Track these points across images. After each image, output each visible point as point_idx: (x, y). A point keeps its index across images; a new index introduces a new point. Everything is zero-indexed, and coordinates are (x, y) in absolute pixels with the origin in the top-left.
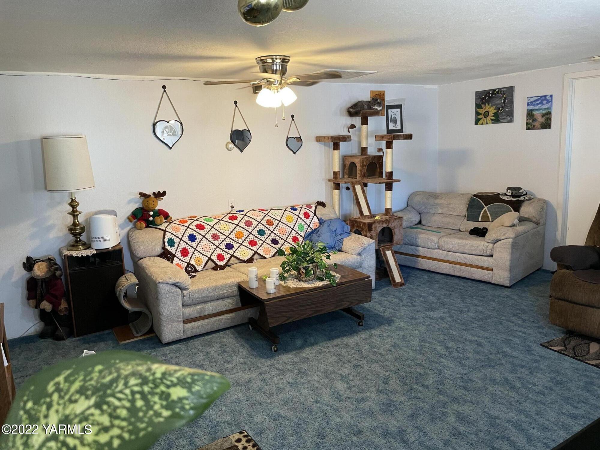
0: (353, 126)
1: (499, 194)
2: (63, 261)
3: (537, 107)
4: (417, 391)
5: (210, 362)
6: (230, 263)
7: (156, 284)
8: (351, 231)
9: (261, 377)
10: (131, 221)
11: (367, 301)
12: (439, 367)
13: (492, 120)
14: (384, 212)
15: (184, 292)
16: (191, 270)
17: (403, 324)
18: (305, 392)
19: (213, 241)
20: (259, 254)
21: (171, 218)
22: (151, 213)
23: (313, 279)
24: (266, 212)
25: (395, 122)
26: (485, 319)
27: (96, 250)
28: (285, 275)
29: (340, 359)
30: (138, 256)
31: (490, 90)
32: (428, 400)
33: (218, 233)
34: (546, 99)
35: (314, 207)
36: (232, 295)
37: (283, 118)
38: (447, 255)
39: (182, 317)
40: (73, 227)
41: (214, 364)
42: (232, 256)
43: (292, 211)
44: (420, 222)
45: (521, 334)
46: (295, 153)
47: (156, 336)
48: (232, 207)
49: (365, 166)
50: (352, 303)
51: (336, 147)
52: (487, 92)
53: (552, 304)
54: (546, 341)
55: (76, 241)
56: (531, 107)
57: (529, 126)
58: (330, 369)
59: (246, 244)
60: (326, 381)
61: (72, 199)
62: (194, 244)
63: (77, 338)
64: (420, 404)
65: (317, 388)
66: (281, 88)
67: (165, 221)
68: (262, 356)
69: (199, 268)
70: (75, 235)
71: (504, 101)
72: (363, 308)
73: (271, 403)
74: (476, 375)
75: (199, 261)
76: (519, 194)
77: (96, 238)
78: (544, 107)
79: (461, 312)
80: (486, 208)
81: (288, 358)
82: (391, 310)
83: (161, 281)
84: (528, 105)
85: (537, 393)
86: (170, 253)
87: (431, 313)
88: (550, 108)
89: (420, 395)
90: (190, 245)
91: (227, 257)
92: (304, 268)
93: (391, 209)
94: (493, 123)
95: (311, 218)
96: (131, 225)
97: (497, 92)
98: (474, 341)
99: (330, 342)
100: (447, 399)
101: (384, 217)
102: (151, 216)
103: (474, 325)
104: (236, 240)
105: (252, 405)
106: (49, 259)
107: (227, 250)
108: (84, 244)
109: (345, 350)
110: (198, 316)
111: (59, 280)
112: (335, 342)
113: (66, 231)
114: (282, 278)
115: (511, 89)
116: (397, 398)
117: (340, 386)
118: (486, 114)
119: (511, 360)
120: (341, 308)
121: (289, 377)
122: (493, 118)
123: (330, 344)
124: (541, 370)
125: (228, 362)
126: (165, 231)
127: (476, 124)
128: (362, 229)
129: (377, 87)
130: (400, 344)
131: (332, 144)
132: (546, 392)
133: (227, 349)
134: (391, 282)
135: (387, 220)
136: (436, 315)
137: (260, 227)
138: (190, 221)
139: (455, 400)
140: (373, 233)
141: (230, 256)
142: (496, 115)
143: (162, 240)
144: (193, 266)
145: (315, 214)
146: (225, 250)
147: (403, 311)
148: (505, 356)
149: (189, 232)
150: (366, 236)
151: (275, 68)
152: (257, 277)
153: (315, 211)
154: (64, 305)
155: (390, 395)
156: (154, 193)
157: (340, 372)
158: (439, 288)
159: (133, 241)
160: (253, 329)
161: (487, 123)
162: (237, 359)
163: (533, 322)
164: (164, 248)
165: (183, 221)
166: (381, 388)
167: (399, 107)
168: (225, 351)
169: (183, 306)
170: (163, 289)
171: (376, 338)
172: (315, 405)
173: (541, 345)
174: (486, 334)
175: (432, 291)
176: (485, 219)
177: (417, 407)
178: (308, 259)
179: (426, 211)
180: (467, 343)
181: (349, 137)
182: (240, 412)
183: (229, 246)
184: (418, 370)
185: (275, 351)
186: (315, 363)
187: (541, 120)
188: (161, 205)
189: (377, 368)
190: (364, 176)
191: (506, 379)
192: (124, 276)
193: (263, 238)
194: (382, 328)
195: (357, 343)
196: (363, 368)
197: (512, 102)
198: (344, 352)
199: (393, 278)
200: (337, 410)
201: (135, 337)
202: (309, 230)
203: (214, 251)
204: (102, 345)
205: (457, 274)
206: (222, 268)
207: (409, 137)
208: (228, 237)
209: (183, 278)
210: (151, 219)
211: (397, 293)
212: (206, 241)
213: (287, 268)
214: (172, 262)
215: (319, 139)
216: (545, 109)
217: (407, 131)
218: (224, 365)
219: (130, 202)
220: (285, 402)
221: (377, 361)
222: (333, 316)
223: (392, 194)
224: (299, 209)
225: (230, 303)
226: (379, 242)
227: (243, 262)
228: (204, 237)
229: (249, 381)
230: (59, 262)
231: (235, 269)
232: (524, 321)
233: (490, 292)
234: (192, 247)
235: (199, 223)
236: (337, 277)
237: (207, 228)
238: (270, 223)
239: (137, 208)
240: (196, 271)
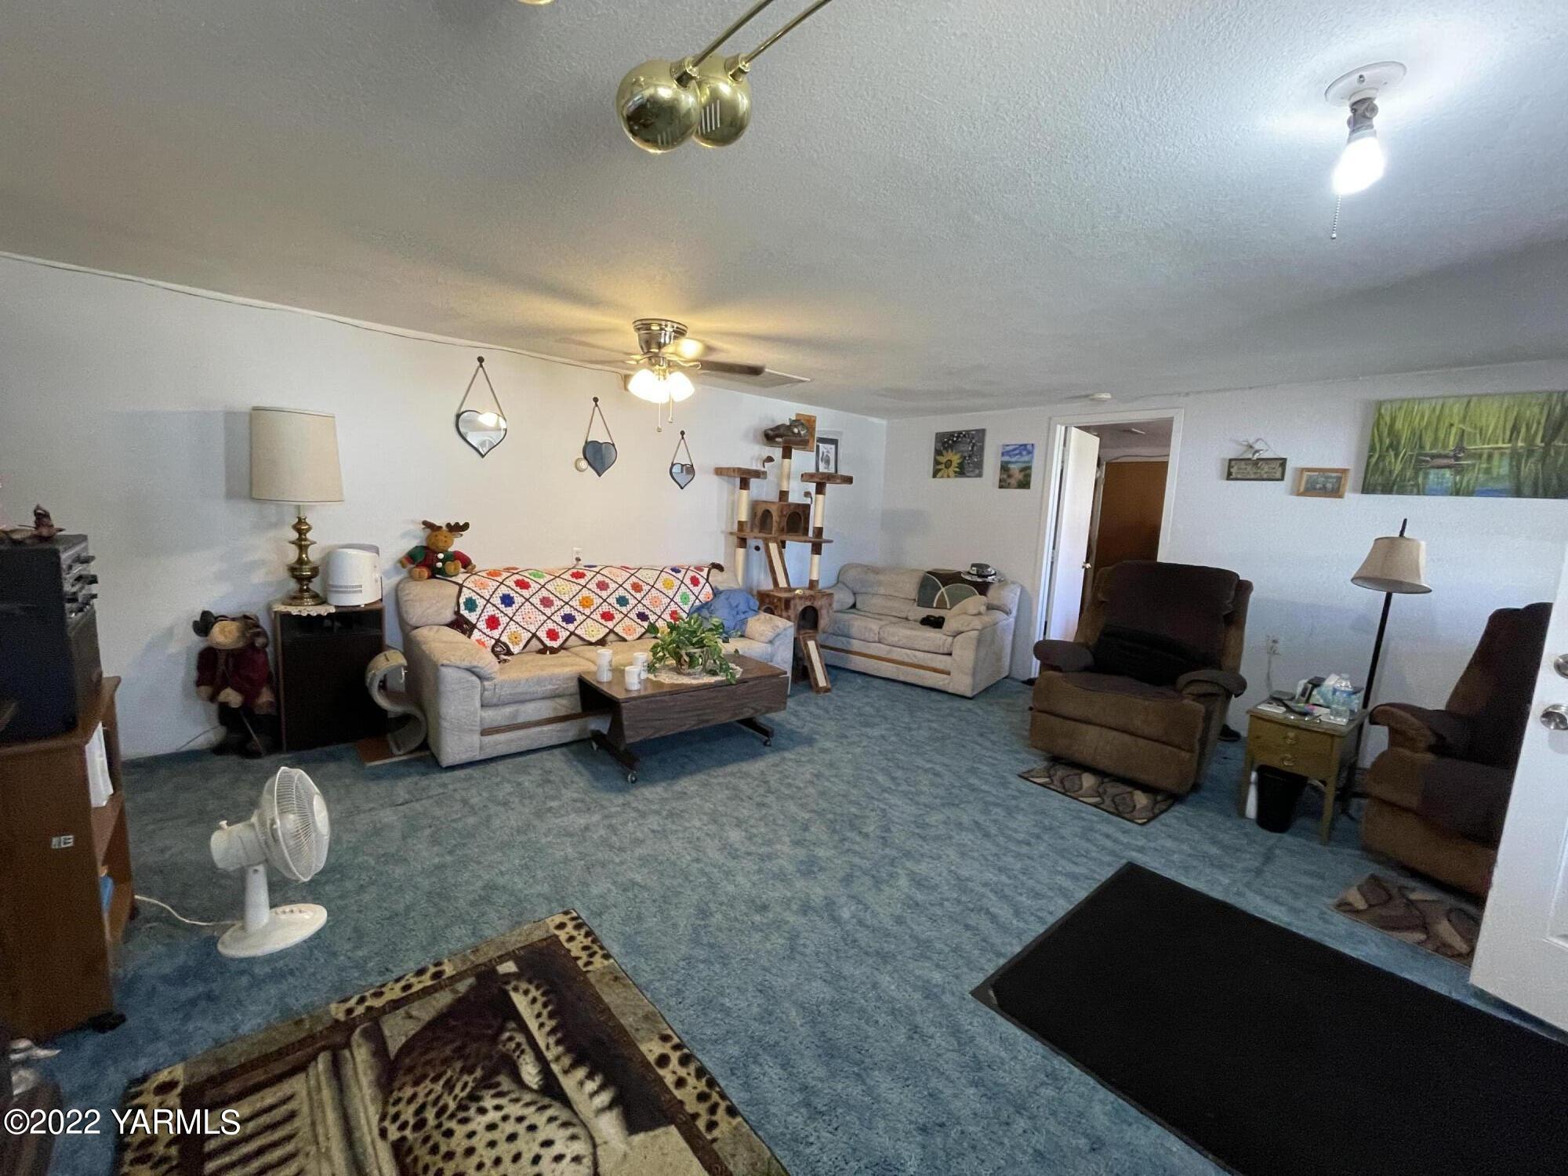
0: (770, 459)
1: (960, 573)
2: (273, 622)
3: (1013, 460)
4: (854, 842)
5: (522, 797)
6: (568, 644)
7: (436, 667)
8: (759, 609)
9: (607, 822)
10: (404, 566)
11: (776, 710)
12: (882, 806)
13: (956, 472)
14: (807, 585)
15: (486, 683)
16: (501, 651)
17: (828, 745)
18: (678, 845)
19: (542, 608)
20: (617, 634)
21: (475, 566)
22: (441, 556)
23: (700, 673)
24: (632, 572)
25: (828, 462)
26: (943, 738)
27: (337, 607)
28: (657, 665)
29: (736, 796)
30: (411, 623)
31: (954, 432)
32: (869, 855)
33: (551, 596)
34: (1025, 449)
35: (706, 570)
36: (567, 692)
37: (670, 420)
38: (889, 652)
39: (478, 723)
40: (298, 566)
41: (527, 802)
42: (572, 633)
43: (673, 573)
44: (854, 606)
45: (990, 760)
46: (682, 488)
47: (433, 755)
48: (578, 560)
49: (785, 516)
50: (756, 711)
51: (744, 484)
52: (951, 435)
53: (1034, 719)
54: (1024, 770)
55: (301, 591)
56: (1006, 458)
57: (1003, 484)
58: (720, 809)
59: (597, 616)
60: (713, 828)
61: (300, 519)
62: (509, 611)
63: (288, 756)
64: (857, 860)
65: (698, 839)
66: (670, 373)
67: (463, 570)
68: (611, 789)
69: (515, 649)
70: (300, 579)
71: (973, 447)
72: (771, 721)
73: (622, 863)
74: (934, 818)
75: (515, 638)
76: (986, 573)
77: (337, 587)
78: (1023, 459)
79: (910, 729)
80: (943, 589)
81: (652, 793)
82: (811, 725)
83: (445, 662)
84: (1003, 454)
85: (1019, 842)
86: (467, 622)
87: (869, 730)
88: (1030, 461)
89: (857, 848)
90: (502, 612)
91: (563, 635)
92: (687, 654)
93: (817, 581)
94: (956, 477)
95: (701, 586)
96: (404, 573)
97: (964, 436)
98: (931, 768)
99: (722, 769)
100: (894, 853)
101: (808, 593)
102: (440, 560)
103: (928, 748)
104: (581, 610)
105: (588, 869)
106: (246, 617)
107: (564, 624)
108: (315, 596)
109: (743, 781)
110: (507, 724)
111: (261, 655)
112: (729, 769)
113: (284, 574)
114: (651, 668)
115: (982, 432)
116: (821, 852)
117: (735, 836)
118: (948, 464)
119: (981, 795)
120: (737, 719)
121: (653, 822)
122: (957, 470)
123: (720, 771)
124: (1023, 809)
125: (553, 798)
126: (461, 586)
127: (934, 476)
128: (776, 607)
129: (806, 410)
130: (827, 773)
131: (738, 481)
132: (1033, 841)
133: (552, 779)
134: (812, 686)
135: (812, 596)
136: (875, 732)
137: (621, 592)
138: (505, 575)
139: (908, 854)
140: (791, 613)
141: (568, 633)
142: (961, 466)
143: (455, 600)
144: (505, 644)
145: (707, 580)
146: (561, 623)
147: (830, 727)
148: (973, 790)
149: (503, 590)
150: (781, 616)
151: (662, 341)
152: (611, 666)
153: (708, 575)
154: (266, 697)
155: (812, 848)
156: (448, 525)
157: (736, 814)
158: (878, 696)
159: (405, 599)
160: (598, 749)
161: (948, 477)
162: (568, 794)
163: (1005, 744)
164: (457, 613)
165: (493, 574)
166: (798, 837)
167: (834, 442)
168: (549, 781)
169: (482, 706)
170: (449, 675)
171: (790, 764)
172: (696, 865)
173: (1020, 776)
174: (946, 761)
175: (869, 700)
176: (942, 605)
177: (852, 866)
178: (695, 640)
179: (863, 590)
180: (920, 771)
181: (765, 473)
182: (567, 879)
183: (569, 619)
184: (853, 810)
185: (633, 782)
186: (697, 800)
187: (1018, 476)
188: (458, 544)
189: (792, 808)
190: (782, 531)
191: (976, 823)
192: (382, 654)
193: (624, 610)
194: (799, 749)
195: (762, 772)
196: (770, 807)
197: (982, 449)
198: (742, 784)
199: (816, 679)
200: (728, 874)
201: (395, 756)
202: (697, 603)
203: (542, 624)
204: (332, 767)
205: (902, 678)
206: (553, 651)
207: (849, 480)
208: (567, 603)
209: (487, 661)
210: (440, 565)
211: (821, 702)
212: (530, 607)
213: (661, 654)
214: (469, 637)
215: (719, 472)
216: (1024, 462)
217: (843, 471)
218: (544, 803)
219: (404, 535)
220: (644, 861)
221: (792, 798)
222: (724, 731)
223: (820, 559)
224: (683, 571)
225: (564, 706)
226: (799, 628)
227: (590, 644)
228: (527, 600)
229: (587, 828)
230: (265, 623)
231: (577, 655)
232: (993, 743)
233: (947, 704)
234: (506, 615)
235: (520, 578)
236: (739, 672)
237: (534, 587)
238: (637, 588)
239: (417, 547)
240: (509, 653)
